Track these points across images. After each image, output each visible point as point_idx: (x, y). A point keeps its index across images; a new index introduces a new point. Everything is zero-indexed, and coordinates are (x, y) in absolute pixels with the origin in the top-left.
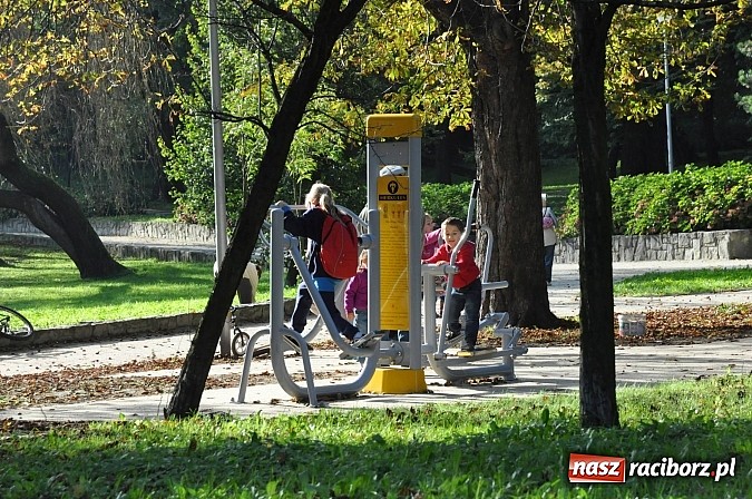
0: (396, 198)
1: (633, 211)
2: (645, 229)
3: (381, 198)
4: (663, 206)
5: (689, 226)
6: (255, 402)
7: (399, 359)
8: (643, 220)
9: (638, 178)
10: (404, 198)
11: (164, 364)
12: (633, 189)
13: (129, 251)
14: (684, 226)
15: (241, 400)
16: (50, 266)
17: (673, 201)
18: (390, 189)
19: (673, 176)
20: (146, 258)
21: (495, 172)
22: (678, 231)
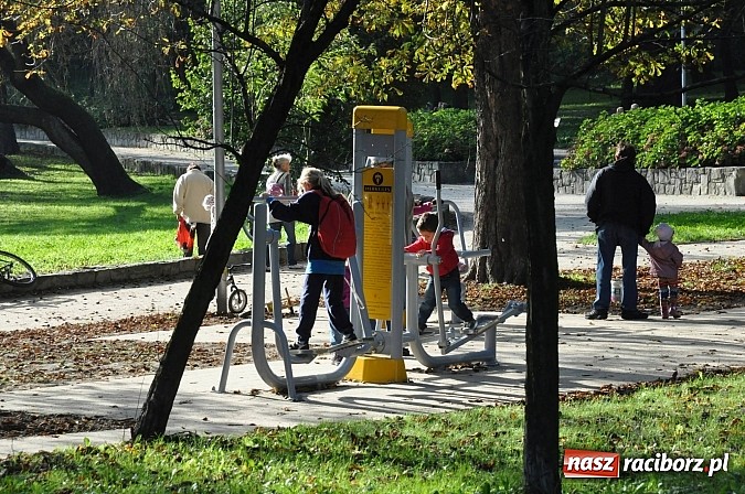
0: (382, 189)
1: (643, 144)
2: (654, 162)
3: (367, 189)
4: (673, 140)
5: (697, 161)
6: (235, 393)
7: (380, 348)
8: (652, 154)
9: (649, 111)
10: (388, 189)
11: (161, 322)
12: (644, 122)
13: (147, 167)
14: (692, 162)
15: (222, 390)
16: (68, 179)
17: (682, 136)
18: (375, 181)
19: (684, 111)
20: (163, 174)
21: (495, 130)
22: (686, 166)
